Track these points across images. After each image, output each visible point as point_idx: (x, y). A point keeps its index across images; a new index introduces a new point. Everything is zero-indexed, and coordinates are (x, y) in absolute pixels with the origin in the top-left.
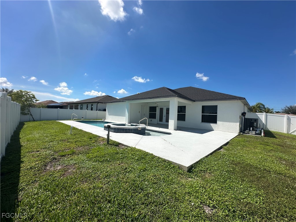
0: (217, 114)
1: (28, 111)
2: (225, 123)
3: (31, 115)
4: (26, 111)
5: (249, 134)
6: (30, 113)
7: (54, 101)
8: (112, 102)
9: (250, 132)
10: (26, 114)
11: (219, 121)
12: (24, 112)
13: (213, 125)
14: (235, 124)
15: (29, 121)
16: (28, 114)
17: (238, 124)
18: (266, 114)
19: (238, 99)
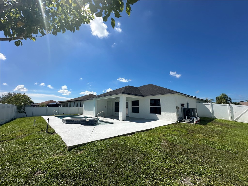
0: (160, 106)
1: (23, 110)
2: (166, 113)
3: (25, 112)
4: (22, 110)
5: (185, 122)
6: (25, 111)
7: (54, 101)
8: (86, 100)
9: (186, 120)
10: (22, 112)
11: (162, 112)
12: (20, 110)
13: (158, 115)
14: (173, 113)
15: (23, 117)
16: (23, 112)
17: (176, 114)
18: (212, 104)
19: (172, 93)
